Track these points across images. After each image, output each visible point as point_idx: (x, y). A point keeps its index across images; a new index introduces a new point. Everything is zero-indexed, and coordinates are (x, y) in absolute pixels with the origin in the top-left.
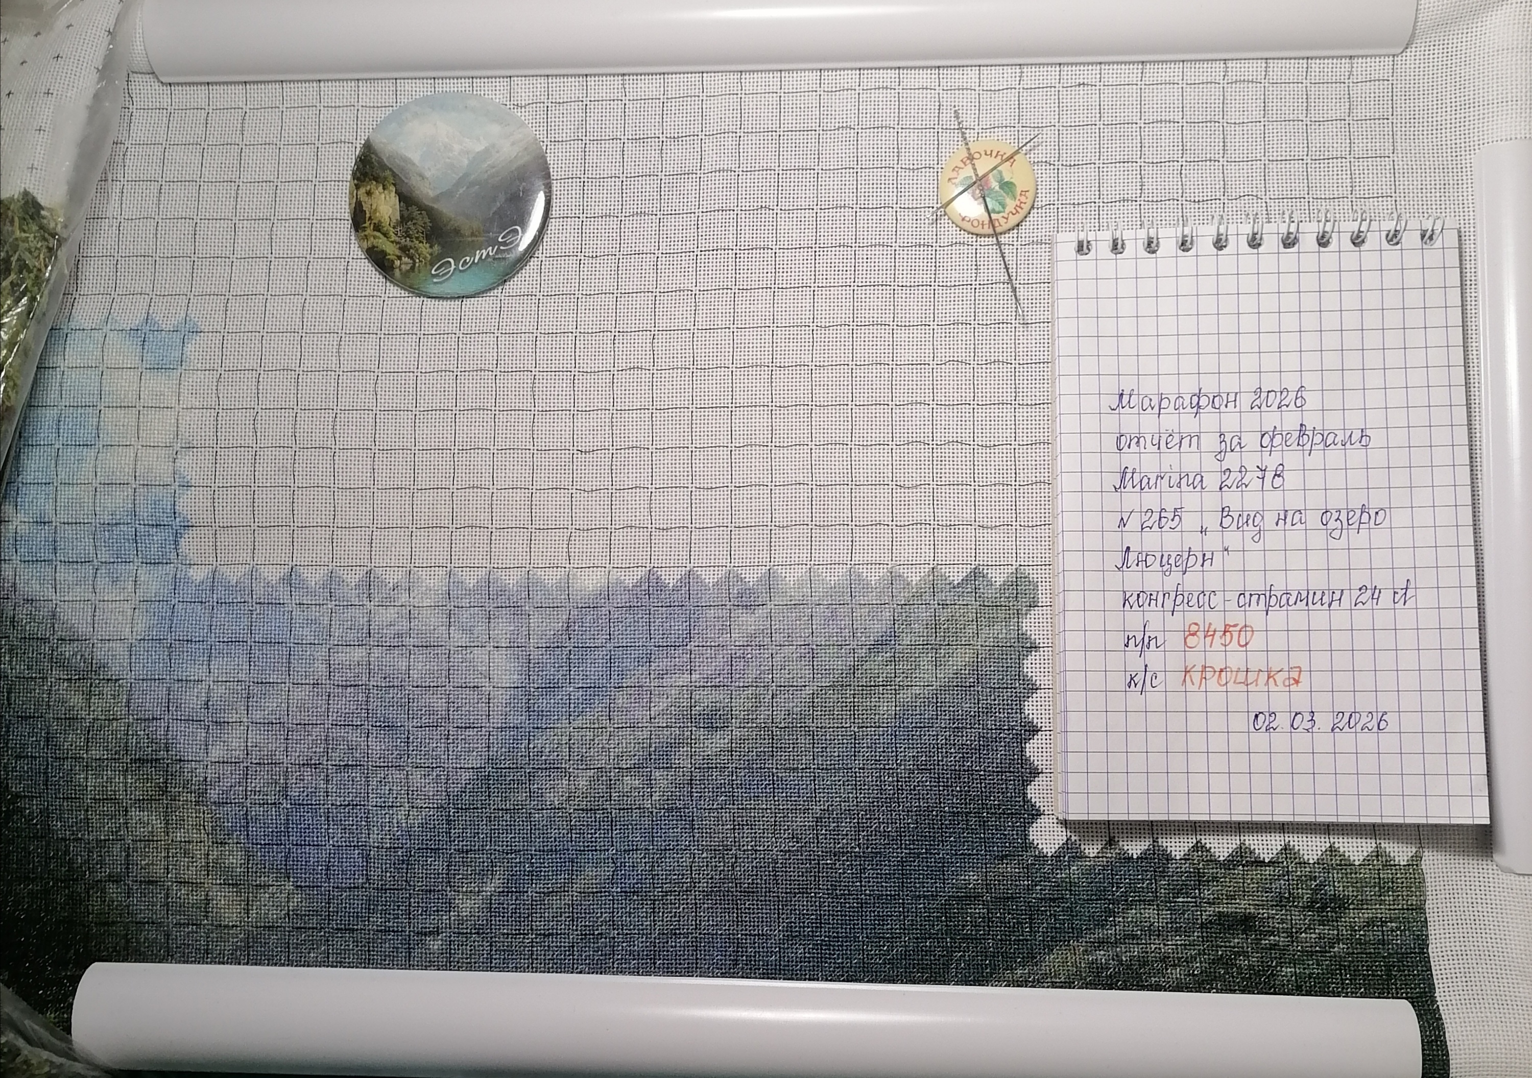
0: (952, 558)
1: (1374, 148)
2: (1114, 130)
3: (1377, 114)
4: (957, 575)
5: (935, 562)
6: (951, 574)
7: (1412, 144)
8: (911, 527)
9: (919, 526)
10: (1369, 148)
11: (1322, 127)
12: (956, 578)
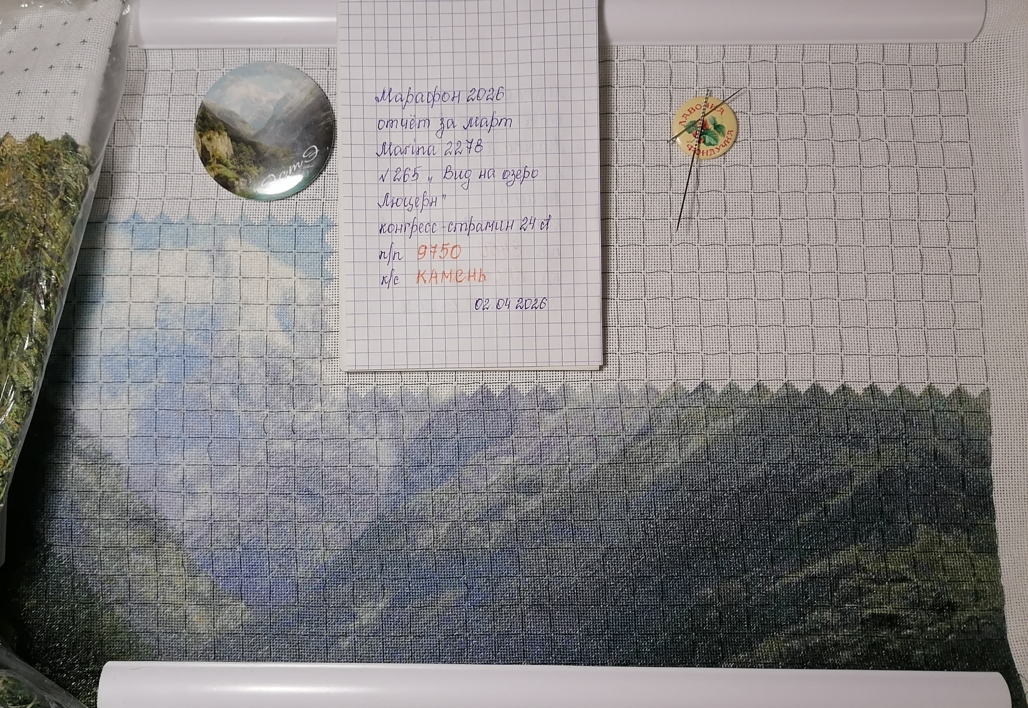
0: (687, 376)
1: (954, 110)
2: (785, 92)
3: (955, 87)
4: (691, 387)
5: (676, 379)
6: (687, 386)
7: (978, 108)
8: (658, 355)
9: (664, 354)
10: (951, 110)
11: (921, 95)
12: (690, 389)
